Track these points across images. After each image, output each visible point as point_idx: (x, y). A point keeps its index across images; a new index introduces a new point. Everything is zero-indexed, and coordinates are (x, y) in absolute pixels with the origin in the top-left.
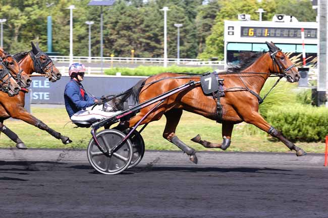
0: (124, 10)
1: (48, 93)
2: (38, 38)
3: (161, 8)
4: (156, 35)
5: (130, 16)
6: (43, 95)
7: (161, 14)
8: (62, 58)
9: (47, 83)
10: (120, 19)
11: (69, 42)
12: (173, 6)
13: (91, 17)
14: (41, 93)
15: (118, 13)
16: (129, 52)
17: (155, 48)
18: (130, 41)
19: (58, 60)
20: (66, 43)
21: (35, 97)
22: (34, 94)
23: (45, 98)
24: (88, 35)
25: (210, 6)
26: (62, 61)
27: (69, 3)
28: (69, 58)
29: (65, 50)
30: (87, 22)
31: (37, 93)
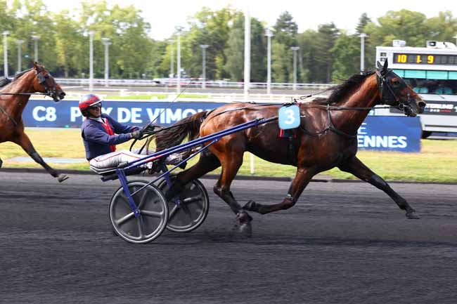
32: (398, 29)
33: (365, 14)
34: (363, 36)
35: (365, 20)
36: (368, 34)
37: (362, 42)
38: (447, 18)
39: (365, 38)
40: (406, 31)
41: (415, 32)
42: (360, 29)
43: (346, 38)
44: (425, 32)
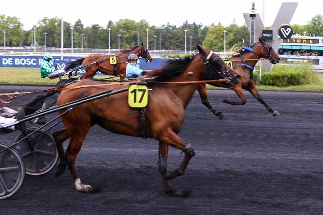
0: (169, 31)
2: (134, 42)
3: (184, 30)
4: (182, 41)
5: (171, 33)
7: (184, 32)
10: (167, 35)
12: (189, 29)
13: (155, 33)
15: (166, 32)
16: (171, 48)
17: (181, 46)
18: (171, 43)
24: (154, 41)
27: (147, 28)
30: (154, 36)
32: (124, 27)
34: (110, 29)
35: (110, 23)
36: (112, 29)
37: (110, 32)
38: (144, 22)
40: (127, 28)
41: (131, 28)
42: (109, 27)
43: (103, 30)
44: (135, 28)
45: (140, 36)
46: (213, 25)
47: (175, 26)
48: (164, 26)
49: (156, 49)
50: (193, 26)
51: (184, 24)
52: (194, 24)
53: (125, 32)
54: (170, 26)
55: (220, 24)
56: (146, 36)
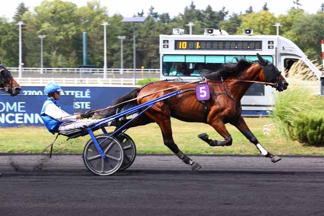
0: (152, 26)
1: (89, 103)
2: (74, 52)
3: (187, 24)
6: (84, 104)
8: (96, 70)
9: (88, 93)
10: (150, 34)
11: (103, 55)
12: (197, 22)
14: (82, 103)
15: (147, 28)
19: (93, 72)
20: (101, 56)
21: (77, 106)
22: (76, 103)
23: (87, 108)
24: (120, 48)
25: (231, 21)
26: (97, 72)
27: (103, 20)
28: (103, 70)
29: (99, 63)
30: (119, 37)
31: (79, 103)
32: (52, 17)
33: (22, 4)
34: (20, 23)
35: (22, 9)
36: (24, 22)
37: (20, 28)
38: (96, 7)
39: (22, 26)
40: (59, 19)
41: (68, 20)
42: (18, 18)
43: (7, 25)
44: (76, 20)
45: (88, 37)
46: (250, 11)
47: (167, 15)
48: (141, 15)
49: (126, 66)
50: (208, 14)
51: (186, 10)
52: (209, 9)
53: (55, 29)
54: (156, 15)
55: (265, 9)
56: (102, 38)
